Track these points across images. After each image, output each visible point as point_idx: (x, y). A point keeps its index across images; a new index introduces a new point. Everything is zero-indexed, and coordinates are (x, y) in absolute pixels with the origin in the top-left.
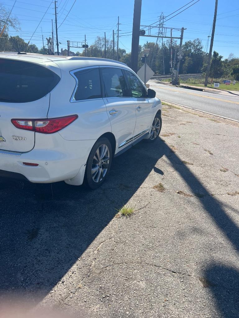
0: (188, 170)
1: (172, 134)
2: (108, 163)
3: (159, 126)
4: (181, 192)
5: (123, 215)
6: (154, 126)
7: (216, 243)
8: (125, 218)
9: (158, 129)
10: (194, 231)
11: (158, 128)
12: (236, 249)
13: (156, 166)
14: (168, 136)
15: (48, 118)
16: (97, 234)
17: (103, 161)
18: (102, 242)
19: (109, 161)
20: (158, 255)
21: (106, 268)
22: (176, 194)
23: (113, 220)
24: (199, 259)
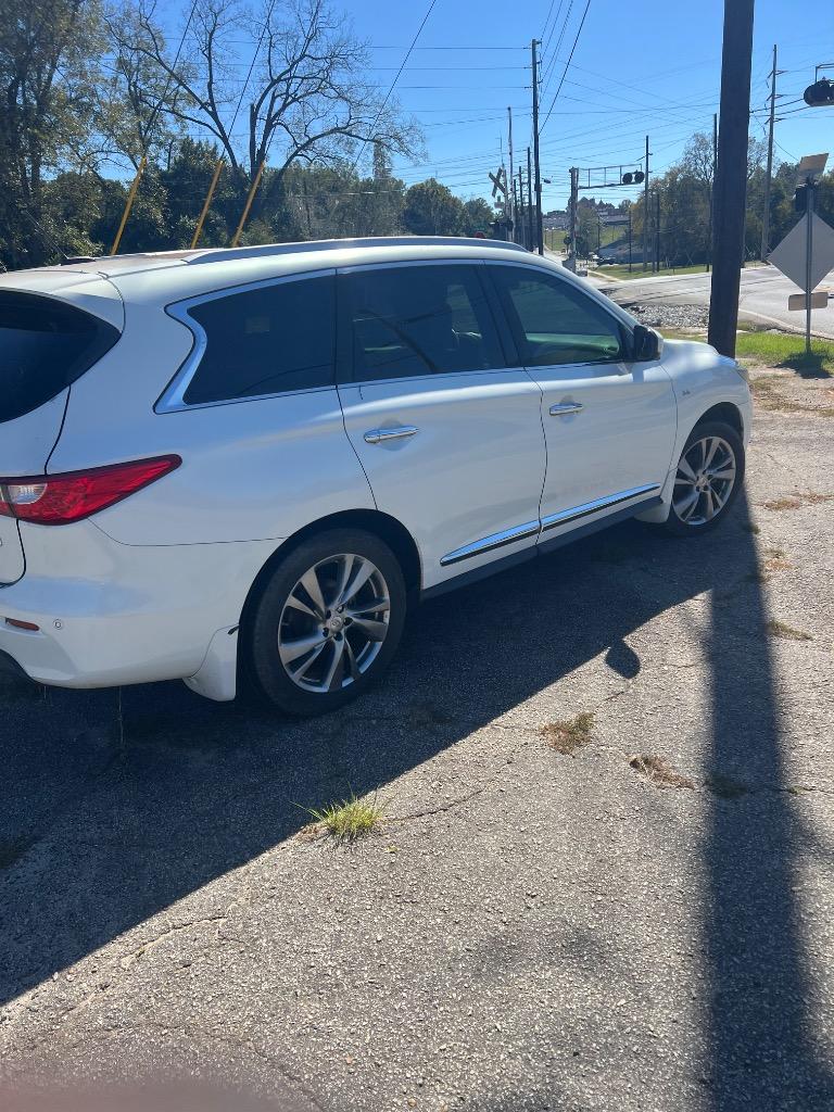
0: (764, 661)
1: (815, 499)
2: (387, 620)
3: (729, 467)
4: (647, 761)
5: (333, 831)
6: (700, 472)
7: (622, 1028)
8: (331, 842)
9: (728, 481)
10: (568, 947)
11: (722, 475)
12: (703, 1081)
13: (628, 640)
14: (795, 506)
15: (48, 473)
16: (183, 893)
17: (348, 614)
18: (174, 927)
19: (387, 613)
20: (331, 1023)
21: (109, 1030)
22: (625, 765)
23: (284, 844)
24: (485, 1087)
